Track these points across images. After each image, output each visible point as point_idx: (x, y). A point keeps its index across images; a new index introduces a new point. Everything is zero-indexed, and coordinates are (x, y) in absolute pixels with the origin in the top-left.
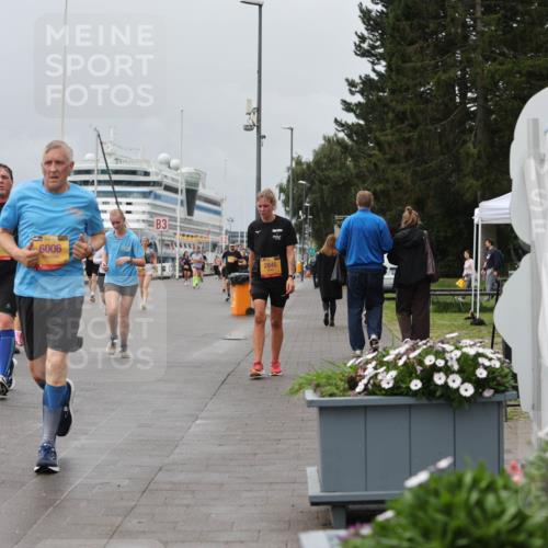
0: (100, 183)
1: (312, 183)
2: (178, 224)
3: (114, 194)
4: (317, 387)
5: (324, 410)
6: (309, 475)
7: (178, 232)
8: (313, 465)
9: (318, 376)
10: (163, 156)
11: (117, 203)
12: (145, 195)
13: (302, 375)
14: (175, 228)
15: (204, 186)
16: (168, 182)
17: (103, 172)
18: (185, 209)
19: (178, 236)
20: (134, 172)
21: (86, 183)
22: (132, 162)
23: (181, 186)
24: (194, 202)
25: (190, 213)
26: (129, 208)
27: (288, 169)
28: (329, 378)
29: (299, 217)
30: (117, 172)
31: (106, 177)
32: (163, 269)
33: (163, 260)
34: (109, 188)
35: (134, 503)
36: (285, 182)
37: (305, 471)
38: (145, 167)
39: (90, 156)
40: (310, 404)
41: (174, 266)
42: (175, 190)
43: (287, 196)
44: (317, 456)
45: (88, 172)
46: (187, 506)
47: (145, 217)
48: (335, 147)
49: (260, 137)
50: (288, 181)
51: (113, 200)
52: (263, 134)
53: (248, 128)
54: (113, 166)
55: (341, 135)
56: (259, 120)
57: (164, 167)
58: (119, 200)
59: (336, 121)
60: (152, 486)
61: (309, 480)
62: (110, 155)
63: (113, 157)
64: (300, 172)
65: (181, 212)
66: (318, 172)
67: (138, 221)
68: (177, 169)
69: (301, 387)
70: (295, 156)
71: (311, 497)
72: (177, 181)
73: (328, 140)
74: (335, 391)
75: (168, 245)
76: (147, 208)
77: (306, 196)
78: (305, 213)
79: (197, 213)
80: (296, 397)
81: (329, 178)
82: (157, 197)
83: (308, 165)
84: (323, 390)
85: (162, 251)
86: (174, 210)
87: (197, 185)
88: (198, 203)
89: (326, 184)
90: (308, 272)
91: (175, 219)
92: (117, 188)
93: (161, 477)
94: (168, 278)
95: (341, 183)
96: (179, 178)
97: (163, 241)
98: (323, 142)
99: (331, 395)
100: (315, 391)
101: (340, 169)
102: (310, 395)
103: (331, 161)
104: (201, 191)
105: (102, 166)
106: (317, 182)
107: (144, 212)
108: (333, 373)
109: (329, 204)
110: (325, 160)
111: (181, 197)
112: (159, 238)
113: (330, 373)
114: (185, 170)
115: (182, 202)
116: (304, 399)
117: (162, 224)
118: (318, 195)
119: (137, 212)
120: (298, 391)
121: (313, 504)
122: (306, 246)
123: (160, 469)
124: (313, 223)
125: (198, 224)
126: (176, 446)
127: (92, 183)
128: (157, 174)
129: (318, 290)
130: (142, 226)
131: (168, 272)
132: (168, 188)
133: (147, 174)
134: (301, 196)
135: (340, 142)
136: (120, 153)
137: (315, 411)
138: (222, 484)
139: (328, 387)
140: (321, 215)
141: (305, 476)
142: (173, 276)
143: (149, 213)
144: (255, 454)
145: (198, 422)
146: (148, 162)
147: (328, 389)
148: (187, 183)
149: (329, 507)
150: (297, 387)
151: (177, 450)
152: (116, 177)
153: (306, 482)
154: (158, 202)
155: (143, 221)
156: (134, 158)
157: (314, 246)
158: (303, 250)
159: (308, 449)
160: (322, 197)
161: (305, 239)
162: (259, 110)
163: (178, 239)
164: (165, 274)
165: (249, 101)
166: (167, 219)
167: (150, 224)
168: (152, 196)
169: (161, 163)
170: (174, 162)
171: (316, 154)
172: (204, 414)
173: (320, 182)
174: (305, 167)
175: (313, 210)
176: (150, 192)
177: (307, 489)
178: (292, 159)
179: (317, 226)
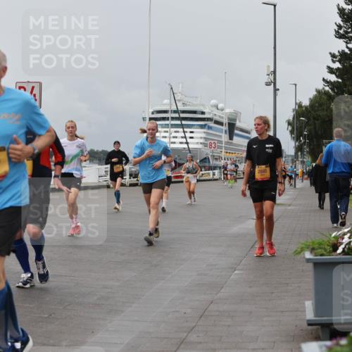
0: (173, 119)
1: (308, 119)
2: (223, 145)
3: (182, 126)
4: (313, 250)
5: (317, 265)
6: (306, 306)
7: (223, 150)
8: (308, 300)
9: (313, 242)
10: (213, 102)
11: (184, 132)
12: (202, 127)
13: (303, 242)
14: (221, 148)
15: (240, 121)
16: (217, 118)
17: (175, 112)
18: (227, 136)
19: (223, 153)
20: (195, 112)
21: (164, 119)
22: (193, 105)
23: (225, 121)
24: (233, 132)
25: (231, 138)
26: (192, 135)
27: (294, 110)
28: (320, 244)
29: (301, 141)
30: (184, 112)
31: (177, 115)
32: (214, 174)
33: (215, 168)
34: (179, 122)
35: (194, 324)
36: (291, 119)
37: (304, 304)
38: (202, 109)
39: (166, 101)
40: (308, 260)
41: (220, 172)
42: (221, 124)
43: (293, 128)
44: (312, 294)
45: (165, 112)
46: (229, 326)
47: (202, 141)
48: (323, 96)
49: (276, 90)
50: (294, 118)
51: (181, 130)
52: (277, 87)
53: (268, 84)
54: (181, 108)
55: (327, 88)
56: (275, 79)
57: (214, 109)
58: (185, 130)
59: (324, 79)
60: (206, 313)
61: (307, 310)
62: (179, 101)
63: (181, 103)
64: (300, 112)
65: (225, 137)
66: (312, 112)
67: (198, 143)
68: (222, 110)
69: (302, 250)
70: (298, 102)
71: (308, 320)
72: (223, 117)
73: (319, 92)
74: (324, 253)
75: (216, 159)
76: (203, 135)
77: (305, 128)
78: (304, 138)
79: (235, 138)
80: (299, 257)
81: (320, 116)
82: (210, 128)
83: (306, 107)
84: (316, 251)
85: (213, 163)
86: (221, 136)
87: (235, 120)
88: (236, 132)
89: (318, 120)
90: (306, 176)
91: (221, 142)
92: (184, 122)
93: (212, 307)
94: (217, 180)
95: (327, 119)
96: (224, 116)
97: (214, 156)
98: (315, 93)
99: (321, 255)
100: (311, 253)
101: (327, 110)
102: (308, 255)
103: (321, 105)
104: (238, 124)
105: (174, 108)
106: (312, 119)
107: (201, 138)
108: (323, 241)
109: (319, 133)
110: (317, 105)
111: (225, 128)
112: (211, 154)
113: (321, 241)
114: (227, 111)
115: (226, 131)
116: (304, 257)
117: (213, 145)
118: (312, 127)
119: (197, 138)
120: (300, 253)
121: (309, 325)
122: (305, 160)
123: (212, 302)
124: (309, 145)
125: (235, 145)
126: (222, 288)
127: (167, 119)
128: (210, 113)
129: (313, 188)
130: (200, 146)
131: (216, 177)
132: (217, 122)
133: (203, 113)
134: (301, 127)
135: (326, 93)
136: (186, 99)
137: (311, 265)
138: (251, 312)
139: (319, 250)
140: (315, 140)
141: (304, 307)
142: (220, 179)
143: (204, 138)
144: (272, 293)
145: (236, 272)
146: (203, 105)
147: (319, 251)
148: (229, 119)
149: (319, 327)
150: (299, 250)
151: (223, 290)
152: (183, 115)
153: (305, 311)
154: (210, 131)
155: (201, 143)
156: (195, 103)
157: (310, 159)
158: (303, 162)
159: (306, 289)
160: (315, 128)
161: (304, 155)
162: (274, 72)
163: (223, 155)
164: (215, 177)
165: (268, 66)
166: (216, 142)
167: (205, 145)
168: (207, 127)
169: (212, 106)
170: (220, 106)
171: (311, 100)
172: (239, 267)
173: (314, 118)
174: (304, 109)
175: (309, 137)
176: (205, 125)
177: (305, 315)
178: (296, 103)
179: (312, 147)
